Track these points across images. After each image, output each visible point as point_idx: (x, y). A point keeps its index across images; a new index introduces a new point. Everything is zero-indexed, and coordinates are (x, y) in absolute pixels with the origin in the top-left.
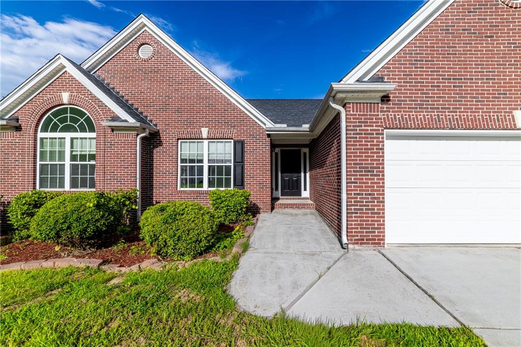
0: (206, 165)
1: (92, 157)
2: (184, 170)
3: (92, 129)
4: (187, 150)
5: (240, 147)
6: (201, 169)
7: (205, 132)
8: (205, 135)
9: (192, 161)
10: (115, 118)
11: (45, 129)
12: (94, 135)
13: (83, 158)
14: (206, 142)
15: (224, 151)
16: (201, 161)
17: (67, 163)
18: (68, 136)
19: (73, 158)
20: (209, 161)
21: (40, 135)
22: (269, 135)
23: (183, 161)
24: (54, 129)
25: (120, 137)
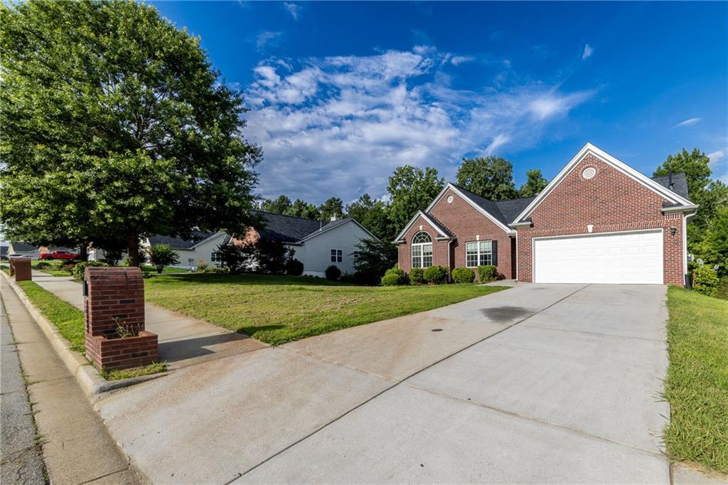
0: (479, 255)
1: (431, 253)
2: (468, 257)
3: (431, 241)
4: (470, 247)
5: (495, 243)
6: (476, 256)
7: (478, 237)
8: (478, 239)
9: (472, 253)
10: (440, 235)
11: (414, 243)
12: (431, 243)
13: (427, 254)
14: (479, 243)
15: (488, 246)
16: (477, 253)
17: (422, 256)
18: (422, 244)
19: (424, 254)
20: (481, 252)
21: (413, 245)
22: (510, 237)
23: (468, 253)
24: (417, 242)
25: (441, 244)
